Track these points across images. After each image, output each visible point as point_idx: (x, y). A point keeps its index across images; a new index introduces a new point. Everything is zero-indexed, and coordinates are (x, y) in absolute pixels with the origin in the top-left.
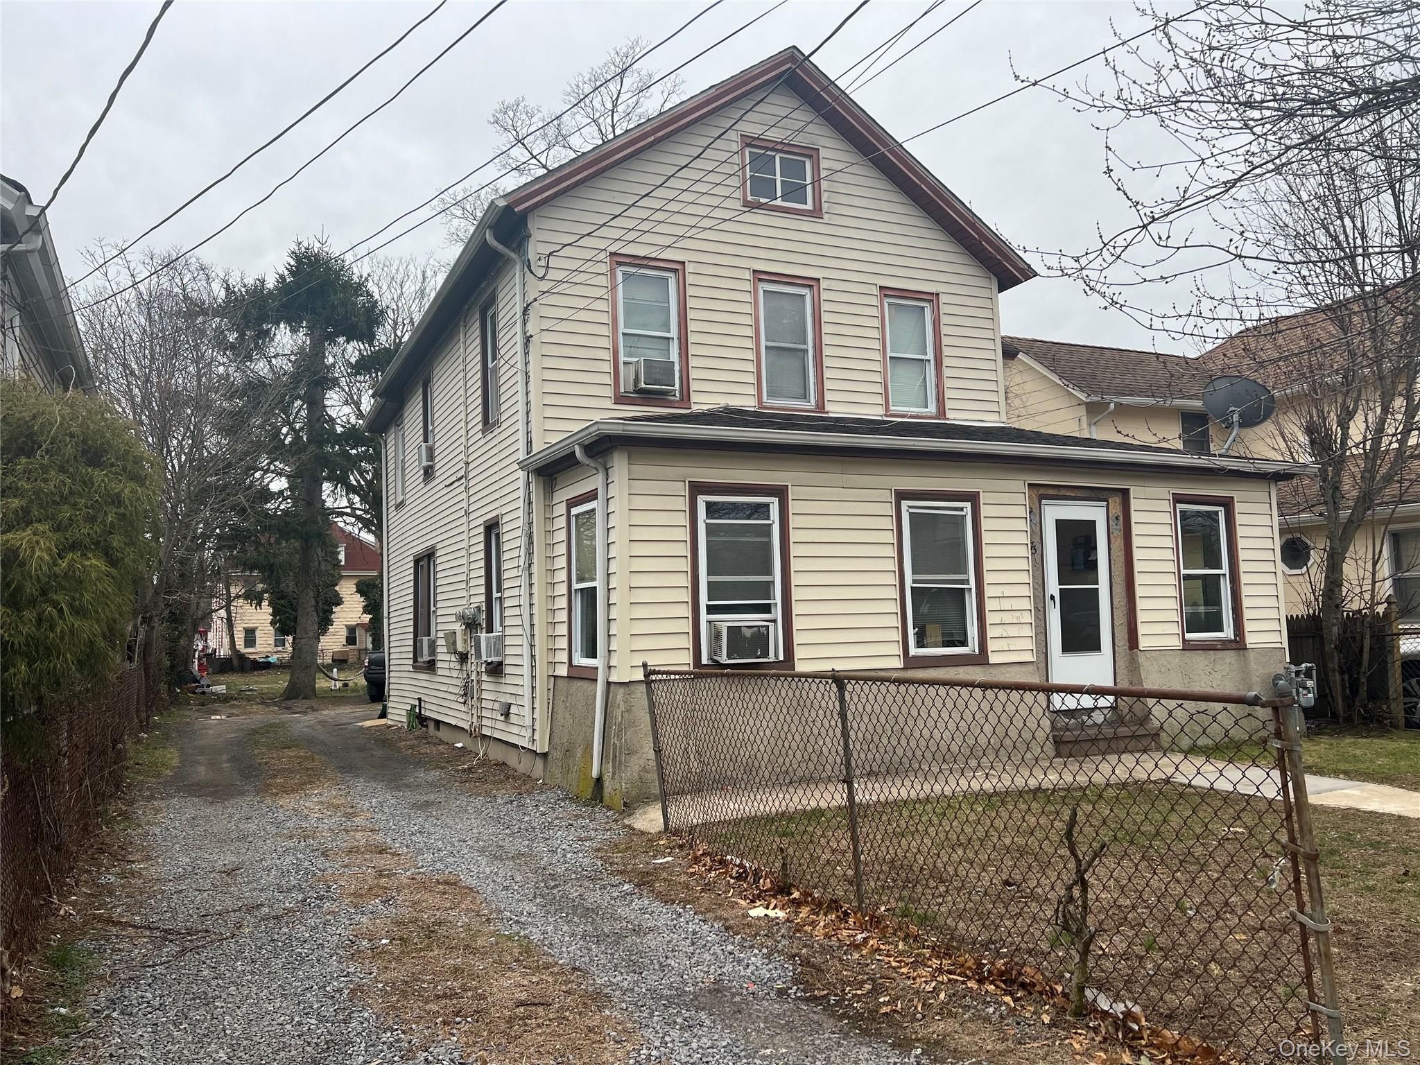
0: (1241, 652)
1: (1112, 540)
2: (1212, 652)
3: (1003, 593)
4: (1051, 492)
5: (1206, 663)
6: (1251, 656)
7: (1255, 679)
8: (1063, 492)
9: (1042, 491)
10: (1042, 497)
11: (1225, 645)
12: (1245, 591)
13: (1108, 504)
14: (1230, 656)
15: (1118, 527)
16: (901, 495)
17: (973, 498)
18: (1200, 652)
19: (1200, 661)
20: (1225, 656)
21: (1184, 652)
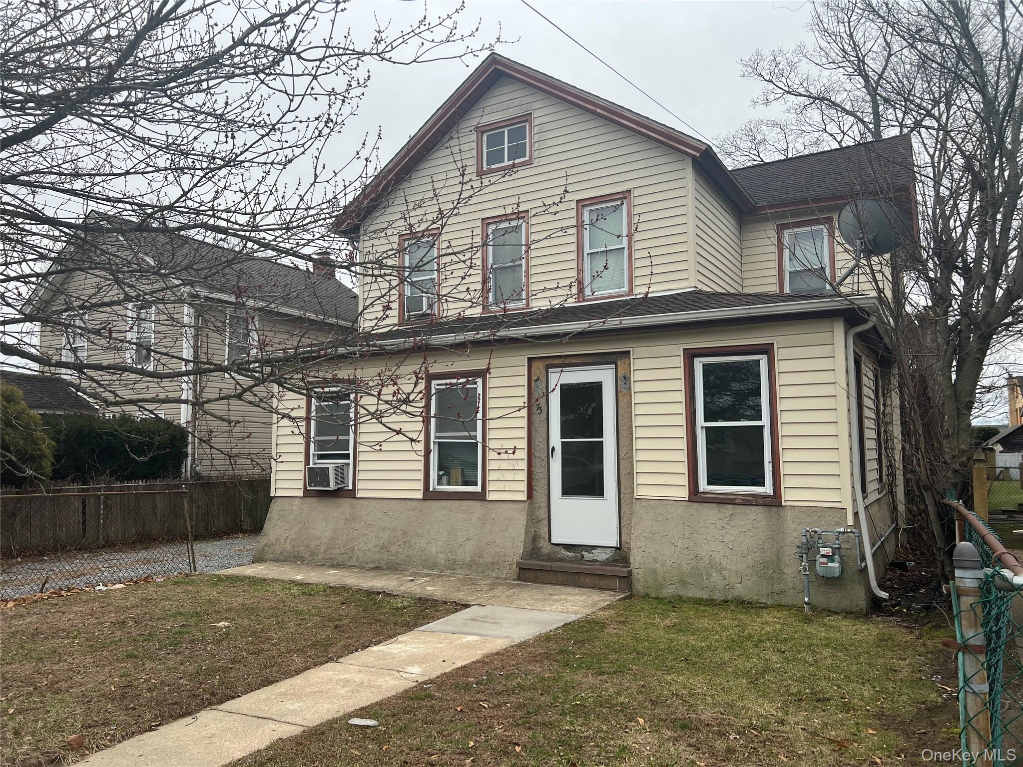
0: (774, 509)
1: (620, 400)
2: (730, 506)
3: (502, 445)
4: (557, 362)
5: (719, 516)
6: (790, 515)
7: (789, 540)
8: (568, 361)
9: (549, 362)
10: (548, 367)
11: (750, 501)
12: (783, 443)
13: (616, 367)
14: (755, 514)
15: (626, 386)
16: (429, 377)
17: (484, 374)
18: (715, 505)
19: (711, 514)
20: (748, 512)
21: (691, 504)
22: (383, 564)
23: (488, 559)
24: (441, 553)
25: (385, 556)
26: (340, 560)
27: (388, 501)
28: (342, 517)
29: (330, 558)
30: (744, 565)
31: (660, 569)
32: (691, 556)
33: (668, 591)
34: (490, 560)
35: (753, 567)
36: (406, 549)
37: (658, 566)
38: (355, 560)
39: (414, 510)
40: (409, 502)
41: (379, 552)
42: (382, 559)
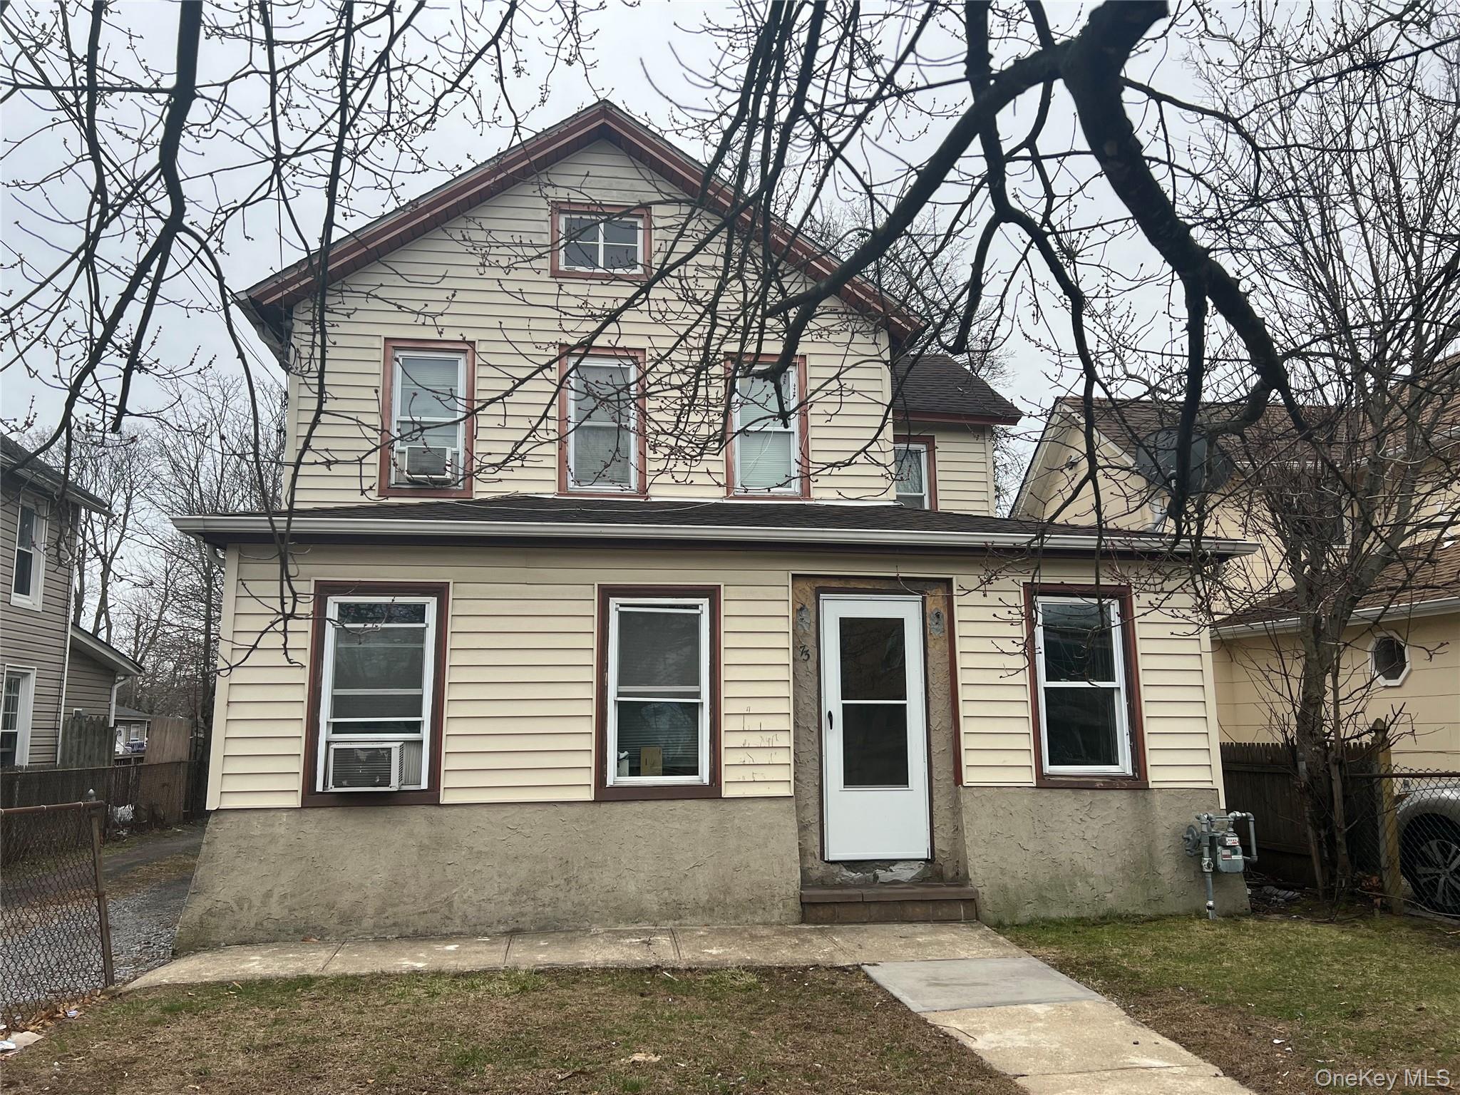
0: (1140, 793)
1: (930, 644)
2: (1088, 792)
3: (749, 709)
4: (834, 584)
5: (1076, 806)
6: (1157, 799)
7: (1160, 830)
8: (852, 584)
9: (821, 583)
10: (819, 591)
11: (1112, 783)
12: (1147, 710)
13: (924, 599)
14: (1119, 800)
15: (940, 627)
16: (606, 592)
17: (712, 594)
18: (1068, 791)
19: (1066, 803)
20: (1110, 798)
21: (1038, 791)
22: (525, 922)
23: (741, 894)
24: (648, 891)
25: (529, 908)
26: (421, 924)
27: (517, 808)
28: (412, 842)
29: (395, 924)
30: (1113, 868)
31: (1011, 885)
32: (1047, 862)
33: (1024, 915)
34: (746, 895)
35: (1123, 869)
36: (573, 892)
37: (1007, 880)
38: (458, 921)
39: (577, 821)
40: (564, 808)
41: (512, 903)
42: (523, 915)
